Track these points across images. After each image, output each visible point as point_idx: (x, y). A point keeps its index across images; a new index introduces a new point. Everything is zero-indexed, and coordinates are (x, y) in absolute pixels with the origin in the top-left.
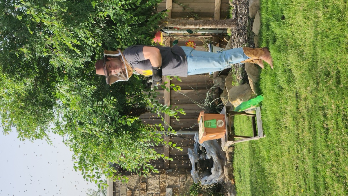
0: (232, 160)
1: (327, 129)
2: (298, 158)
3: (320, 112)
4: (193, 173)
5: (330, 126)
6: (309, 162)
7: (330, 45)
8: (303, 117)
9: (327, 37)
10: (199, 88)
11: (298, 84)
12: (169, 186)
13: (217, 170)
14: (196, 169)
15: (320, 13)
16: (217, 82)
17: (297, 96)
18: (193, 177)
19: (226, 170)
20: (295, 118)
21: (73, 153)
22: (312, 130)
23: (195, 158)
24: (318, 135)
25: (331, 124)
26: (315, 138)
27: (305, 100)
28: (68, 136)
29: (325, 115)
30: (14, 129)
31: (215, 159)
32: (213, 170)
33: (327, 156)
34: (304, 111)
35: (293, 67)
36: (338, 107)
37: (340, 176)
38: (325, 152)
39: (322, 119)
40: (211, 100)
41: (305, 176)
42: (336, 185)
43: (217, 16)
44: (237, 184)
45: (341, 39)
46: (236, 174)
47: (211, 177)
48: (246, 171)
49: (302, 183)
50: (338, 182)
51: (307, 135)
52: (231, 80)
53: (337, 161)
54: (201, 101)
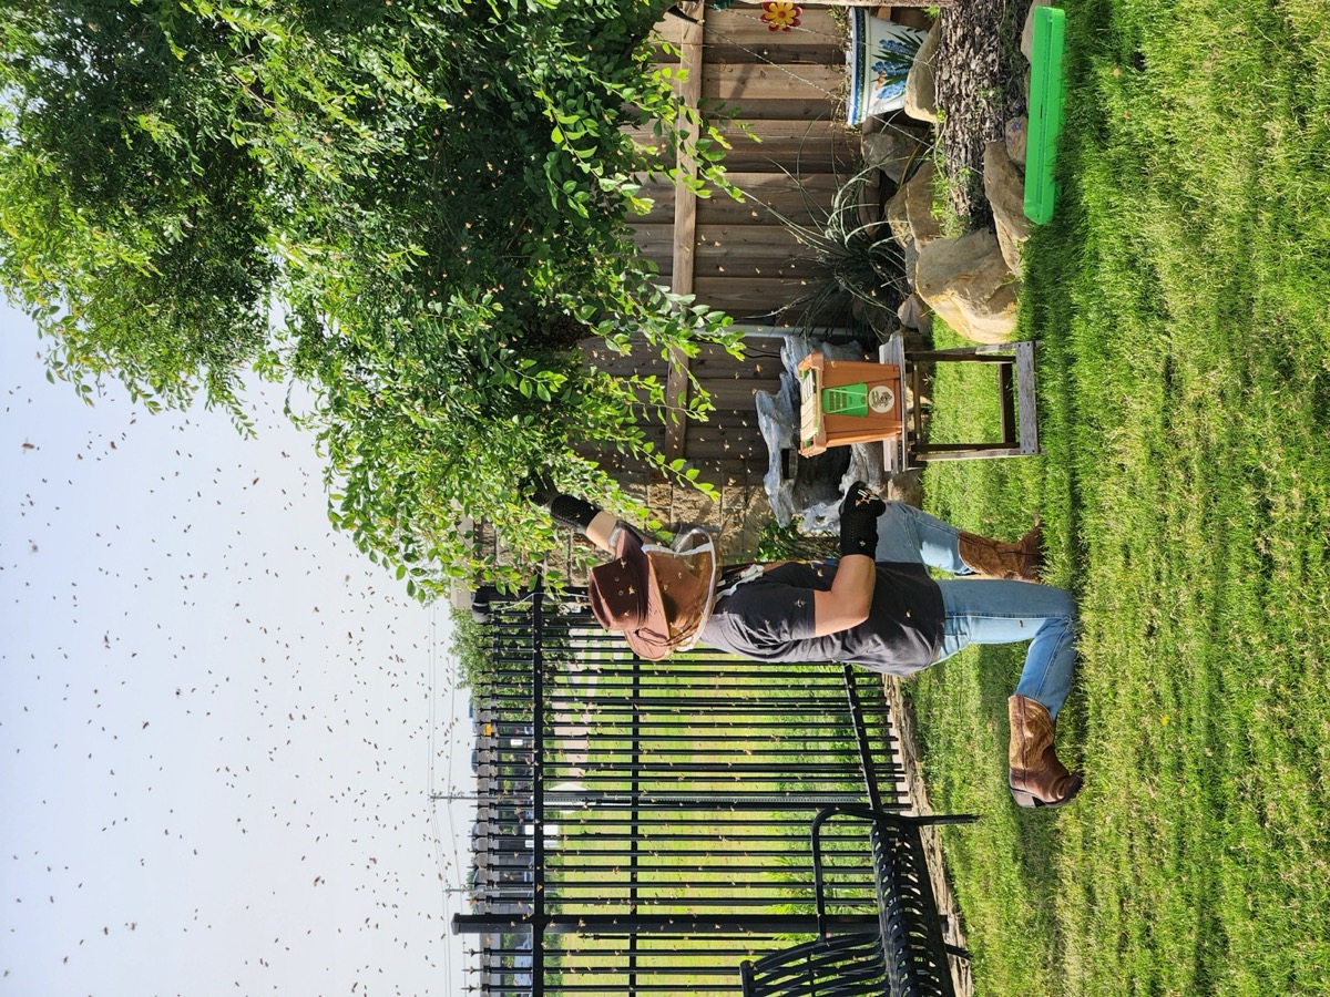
1: (1269, 559)
2: (1157, 600)
3: (1247, 489)
4: (773, 484)
5: (1280, 558)
8: (1185, 467)
14: (785, 475)
17: (1171, 379)
18: (773, 502)
20: (1155, 456)
23: (782, 431)
24: (1234, 568)
25: (1284, 551)
26: (1222, 574)
27: (1199, 406)
29: (1265, 507)
33: (1261, 655)
34: (1193, 450)
37: (1298, 742)
39: (1254, 518)
41: (1178, 677)
42: (1282, 767)
50: (1293, 760)
51: (1197, 549)
53: (1294, 685)
54: (814, 216)
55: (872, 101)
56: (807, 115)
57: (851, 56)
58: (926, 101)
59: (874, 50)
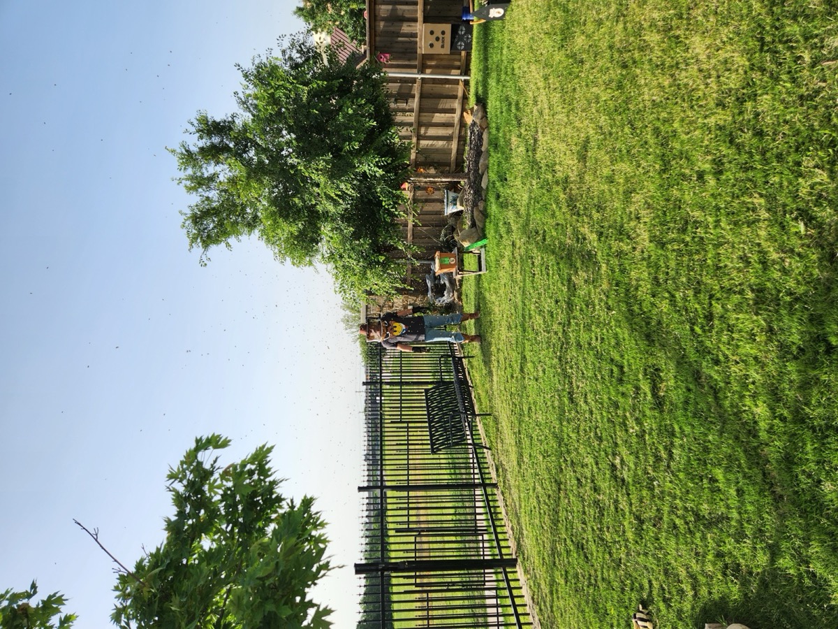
0: (461, 285)
1: (534, 274)
2: (511, 293)
3: (529, 260)
4: (430, 294)
6: (519, 297)
7: (540, 209)
8: (517, 262)
9: (538, 203)
10: (436, 226)
11: (515, 236)
12: (410, 305)
13: (449, 293)
14: (432, 292)
15: (534, 182)
16: (451, 222)
17: (514, 245)
18: (430, 297)
19: (456, 294)
20: (511, 262)
21: (334, 279)
22: (523, 273)
23: (431, 283)
24: (527, 278)
25: (537, 271)
26: (525, 280)
27: (519, 248)
28: (331, 266)
29: (533, 263)
30: (288, 259)
31: (447, 284)
32: (445, 293)
33: (533, 295)
34: (518, 257)
35: (511, 221)
36: (542, 258)
38: (531, 291)
39: (531, 265)
40: (445, 236)
41: (516, 307)
42: (537, 317)
43: (453, 166)
44: (464, 305)
45: (548, 206)
46: (463, 297)
47: (444, 298)
48: (472, 296)
49: (513, 311)
50: (540, 314)
51: (519, 277)
52: (463, 223)
53: (539, 299)
54: (438, 237)
55: (450, 210)
56: (436, 214)
57: (445, 200)
58: (462, 205)
59: (450, 198)
